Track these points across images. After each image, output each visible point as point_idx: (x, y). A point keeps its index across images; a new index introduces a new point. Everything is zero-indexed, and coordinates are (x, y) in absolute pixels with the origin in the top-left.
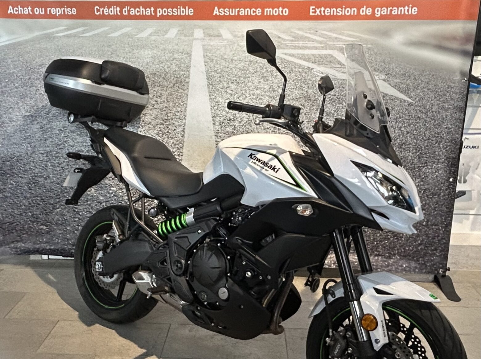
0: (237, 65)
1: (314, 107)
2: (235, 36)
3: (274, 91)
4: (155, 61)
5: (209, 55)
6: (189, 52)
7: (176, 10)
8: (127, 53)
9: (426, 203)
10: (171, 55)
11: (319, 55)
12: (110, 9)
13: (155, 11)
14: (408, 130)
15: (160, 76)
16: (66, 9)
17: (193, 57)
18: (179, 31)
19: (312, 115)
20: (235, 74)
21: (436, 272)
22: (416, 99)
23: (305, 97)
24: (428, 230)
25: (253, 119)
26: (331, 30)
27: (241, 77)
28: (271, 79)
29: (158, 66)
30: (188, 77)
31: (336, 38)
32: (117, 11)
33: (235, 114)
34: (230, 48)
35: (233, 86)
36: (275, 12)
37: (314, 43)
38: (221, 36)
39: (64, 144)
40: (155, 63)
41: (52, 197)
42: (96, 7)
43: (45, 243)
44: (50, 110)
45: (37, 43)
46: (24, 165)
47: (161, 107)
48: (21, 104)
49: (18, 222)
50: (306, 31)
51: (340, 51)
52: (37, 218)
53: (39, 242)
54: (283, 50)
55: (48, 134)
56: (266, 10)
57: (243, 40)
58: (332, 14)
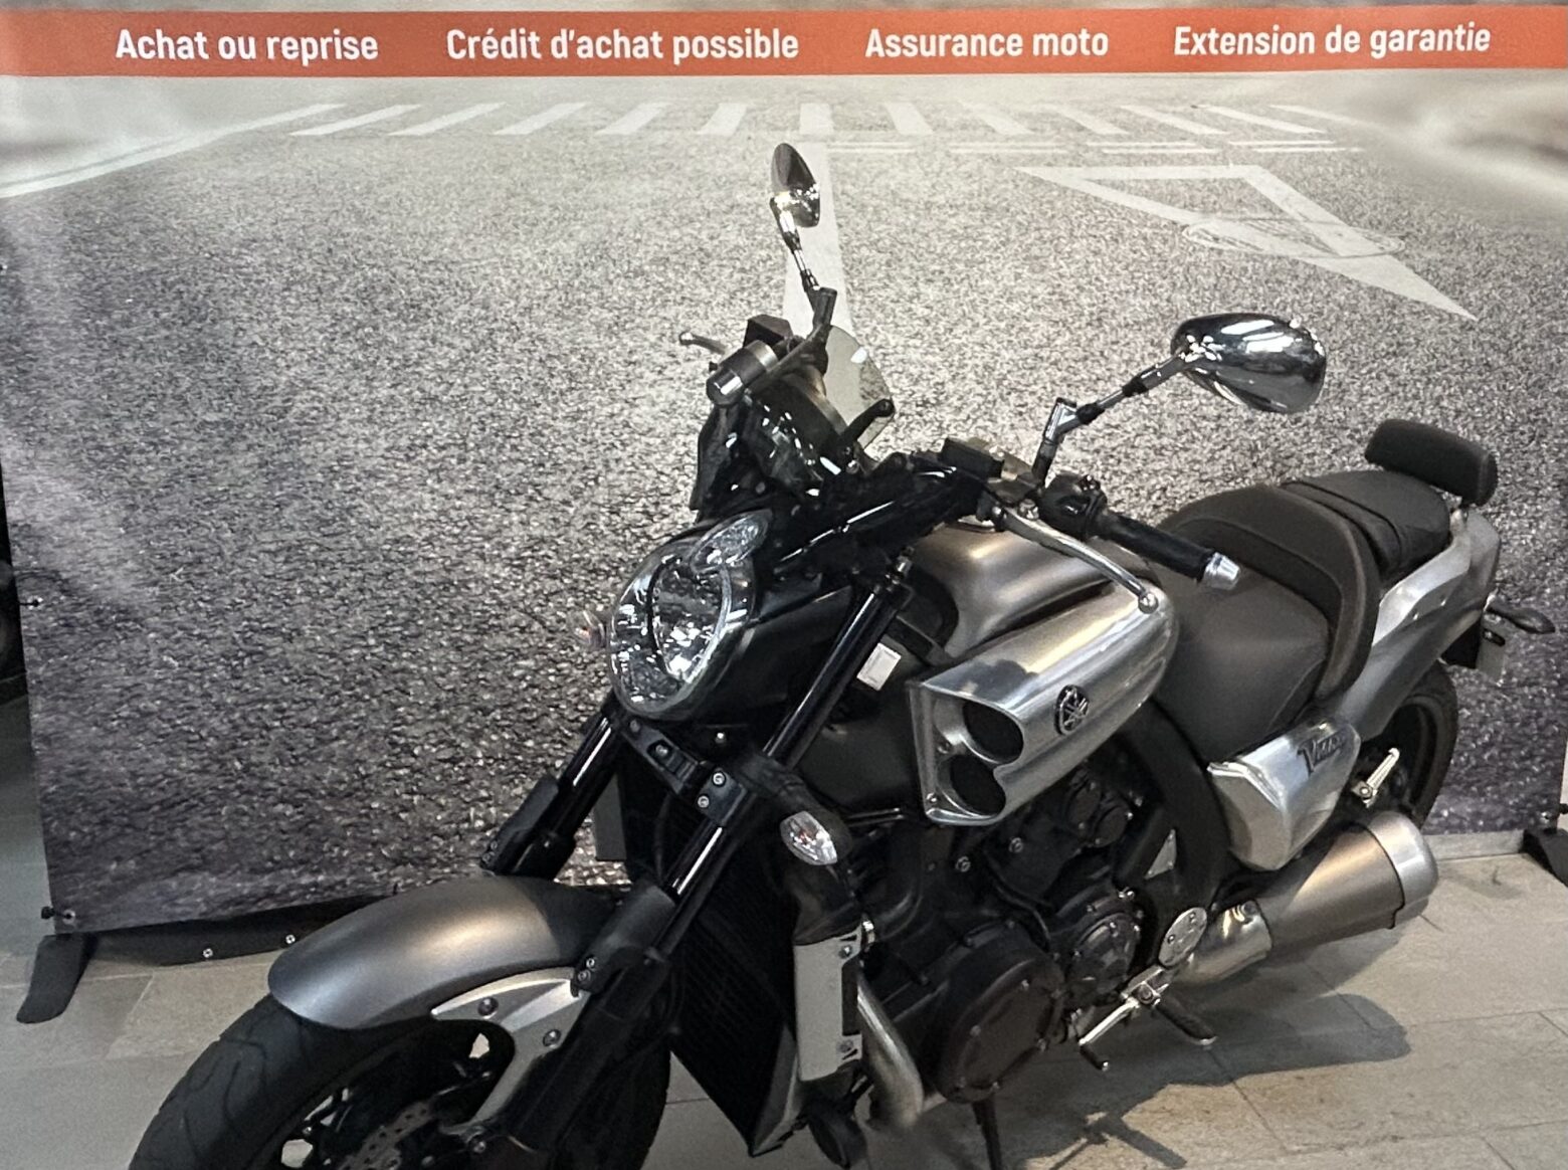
0: (944, 222)
2: (938, 126)
3: (1065, 303)
4: (665, 216)
5: (852, 190)
7: (739, 40)
8: (565, 194)
11: (1205, 181)
12: (505, 40)
13: (667, 47)
14: (1459, 406)
15: (684, 265)
16: (337, 40)
18: (749, 111)
20: (939, 251)
21: (1532, 821)
22: (1481, 309)
24: (1509, 700)
25: (1001, 397)
26: (1239, 103)
27: (957, 260)
28: (1053, 265)
29: (676, 233)
31: (1254, 127)
32: (528, 44)
33: (942, 384)
34: (922, 167)
35: (931, 293)
36: (1067, 45)
37: (1187, 144)
38: (893, 127)
39: (345, 520)
40: (667, 223)
41: (314, 702)
42: (451, 34)
43: (295, 866)
44: (288, 400)
45: (231, 162)
46: (213, 592)
47: (687, 375)
48: (185, 383)
49: (194, 797)
50: (1161, 107)
51: (1268, 167)
52: (263, 779)
53: (270, 864)
54: (1094, 169)
55: (285, 484)
56: (1036, 38)
57: (964, 140)
58: (1240, 51)
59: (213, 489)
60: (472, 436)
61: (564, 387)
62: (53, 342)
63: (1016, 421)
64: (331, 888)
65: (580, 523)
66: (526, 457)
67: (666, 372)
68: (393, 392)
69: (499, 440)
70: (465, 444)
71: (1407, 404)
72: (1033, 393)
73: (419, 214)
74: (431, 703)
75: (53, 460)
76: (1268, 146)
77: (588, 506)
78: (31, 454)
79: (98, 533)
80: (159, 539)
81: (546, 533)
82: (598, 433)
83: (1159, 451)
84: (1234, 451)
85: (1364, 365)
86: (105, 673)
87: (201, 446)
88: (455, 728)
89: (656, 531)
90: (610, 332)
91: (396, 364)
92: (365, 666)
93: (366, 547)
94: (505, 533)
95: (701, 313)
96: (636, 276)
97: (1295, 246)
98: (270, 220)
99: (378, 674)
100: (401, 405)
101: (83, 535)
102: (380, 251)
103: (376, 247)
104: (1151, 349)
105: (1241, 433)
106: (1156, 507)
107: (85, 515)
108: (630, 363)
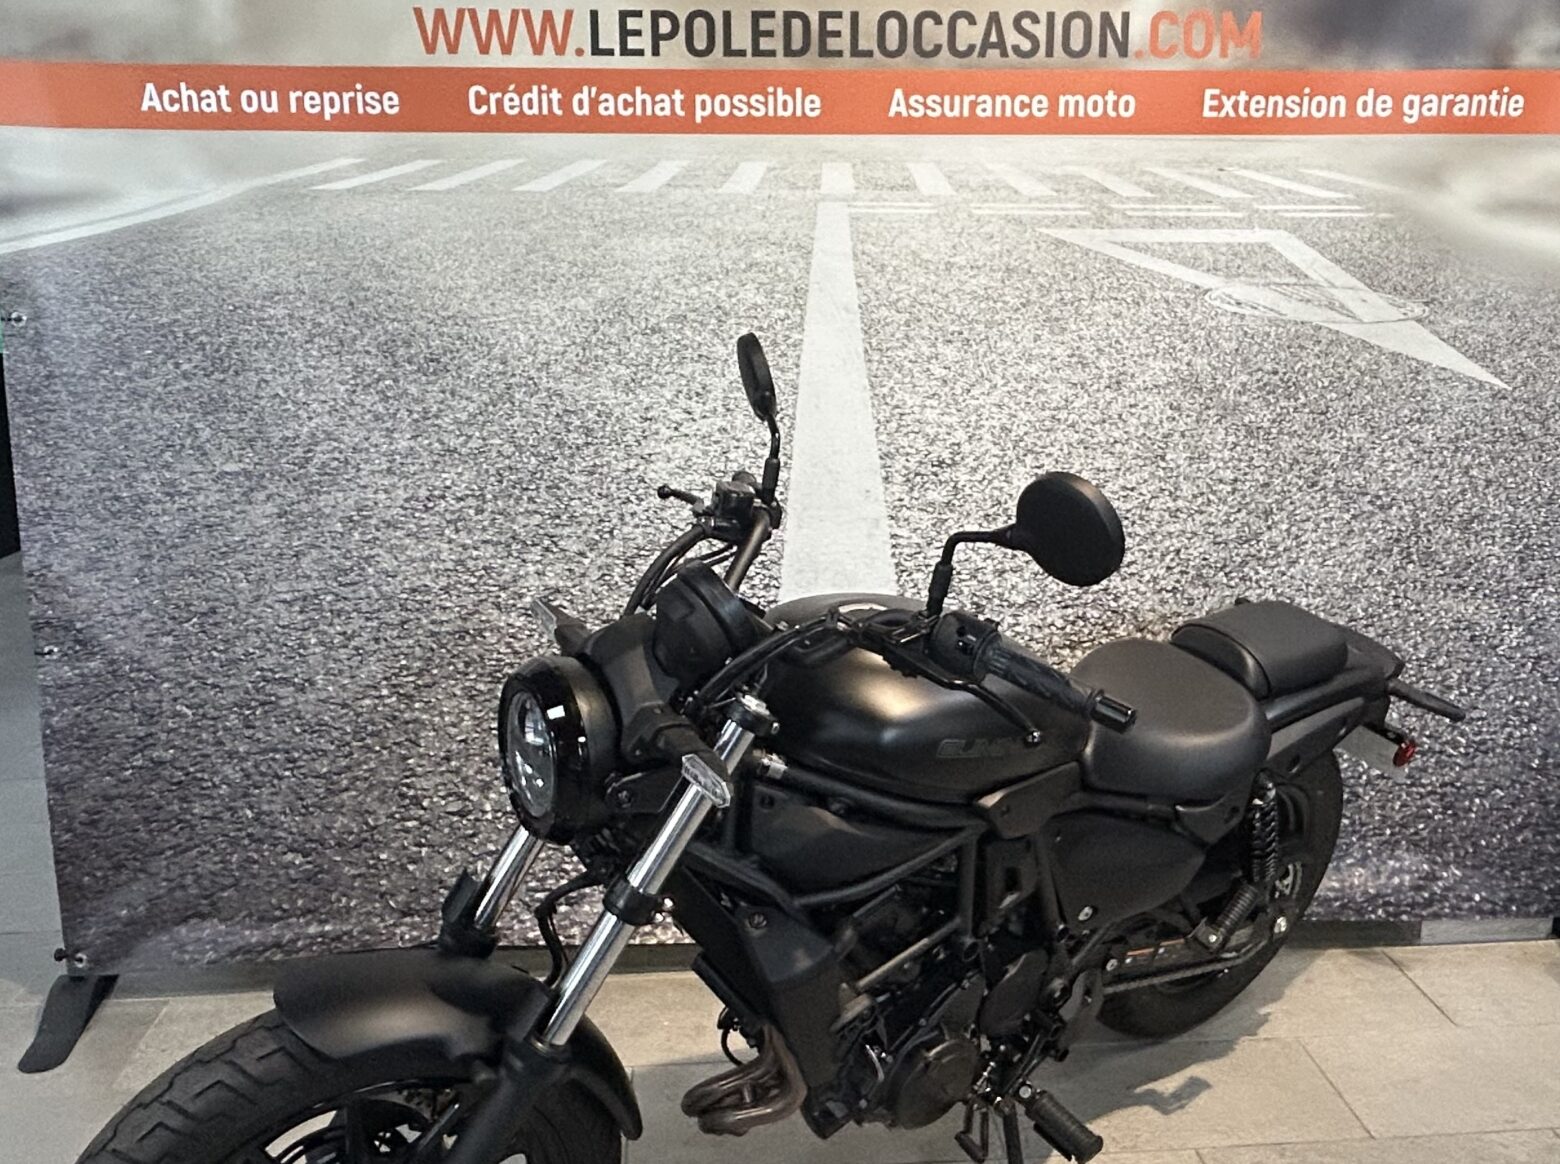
0: (965, 283)
1: (1211, 412)
2: (960, 187)
3: (1084, 366)
4: (683, 273)
5: (872, 249)
6: (805, 242)
7: (761, 98)
8: (584, 249)
10: (742, 251)
11: (1229, 245)
12: (527, 96)
13: (688, 105)
15: (701, 323)
16: (359, 95)
17: (816, 257)
18: (770, 170)
19: (1204, 438)
20: (958, 312)
22: (1515, 378)
23: (1183, 380)
26: (1266, 167)
27: (977, 321)
28: (1074, 327)
29: (694, 291)
30: (800, 326)
31: (1281, 191)
32: (550, 101)
33: (958, 444)
34: (944, 228)
35: (950, 353)
36: (1092, 106)
37: (1213, 207)
38: (915, 187)
39: (363, 569)
40: (685, 281)
41: (325, 753)
42: (473, 90)
43: (303, 915)
44: (309, 451)
45: (255, 216)
46: (226, 642)
47: (704, 430)
48: (206, 433)
49: (205, 843)
50: (1187, 169)
51: (1295, 232)
52: (273, 827)
53: (278, 913)
54: (1116, 231)
55: (304, 533)
56: (1062, 100)
57: (986, 201)
58: (1270, 114)
59: (230, 539)
60: (490, 488)
61: (580, 442)
62: (70, 393)
64: (338, 938)
65: (595, 574)
66: (543, 509)
67: (681, 429)
68: (412, 443)
69: (517, 492)
70: (483, 495)
71: (1433, 472)
73: (439, 269)
74: (442, 754)
75: (70, 510)
76: (1295, 211)
77: (603, 558)
78: (47, 504)
79: (113, 584)
80: (173, 588)
81: (561, 584)
83: (1174, 514)
84: (1249, 514)
85: (1385, 431)
86: (119, 723)
87: (218, 497)
88: (464, 780)
90: (628, 390)
91: (416, 416)
92: (377, 718)
93: (383, 595)
94: (521, 583)
95: (719, 372)
96: (654, 331)
97: (1319, 311)
98: (292, 273)
99: (389, 725)
100: (420, 456)
101: (98, 585)
102: (399, 305)
103: (396, 301)
104: (1170, 412)
105: (1257, 496)
106: (1169, 568)
107: (101, 565)
108: (646, 419)
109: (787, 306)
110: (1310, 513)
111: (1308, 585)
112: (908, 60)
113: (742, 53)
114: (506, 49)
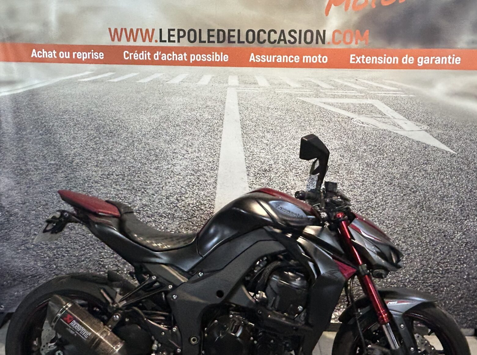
0: (273, 114)
1: (354, 158)
2: (271, 84)
4: (186, 108)
5: (245, 103)
6: (223, 100)
7: (210, 56)
8: (156, 101)
9: (467, 256)
10: (204, 102)
11: (360, 104)
12: (140, 54)
13: (188, 57)
14: (450, 182)
15: (192, 124)
16: (93, 53)
17: (227, 104)
18: (213, 77)
19: (352, 167)
20: (271, 123)
22: (458, 150)
23: (344, 147)
25: (290, 170)
26: (372, 79)
27: (277, 126)
28: (309, 129)
29: (189, 114)
30: (222, 126)
31: (377, 87)
32: (147, 56)
33: (271, 165)
34: (266, 96)
35: (269, 136)
36: (313, 59)
37: (354, 92)
38: (257, 84)
40: (187, 111)
41: (78, 249)
42: (124, 53)
44: (74, 158)
47: (192, 157)
48: (46, 152)
49: (41, 274)
50: (346, 80)
51: (381, 100)
52: (61, 271)
54: (322, 99)
55: (72, 183)
56: (304, 57)
57: (280, 88)
58: (373, 63)
59: (52, 183)
60: (126, 172)
61: (154, 159)
62: (9, 138)
63: (295, 178)
65: (158, 201)
66: (142, 180)
67: (185, 156)
68: (104, 158)
69: (134, 174)
70: (124, 175)
71: (432, 180)
72: (301, 169)
73: (114, 105)
74: (111, 252)
75: (7, 172)
76: (381, 93)
77: (160, 196)
79: (19, 194)
80: (36, 197)
81: (147, 203)
82: (163, 174)
84: (368, 192)
85: (415, 167)
86: (18, 235)
87: (49, 170)
88: (118, 261)
89: (180, 205)
90: (169, 143)
91: (105, 149)
92: (92, 239)
94: (135, 202)
96: (177, 126)
97: (390, 126)
98: (71, 105)
99: (96, 242)
100: (106, 162)
101: (15, 194)
103: (101, 114)
104: (340, 158)
105: (371, 187)
107: (16, 189)
108: (174, 153)
109: (218, 119)
110: (390, 193)
111: (389, 217)
112: (255, 45)
113: (205, 42)
114: (135, 40)
